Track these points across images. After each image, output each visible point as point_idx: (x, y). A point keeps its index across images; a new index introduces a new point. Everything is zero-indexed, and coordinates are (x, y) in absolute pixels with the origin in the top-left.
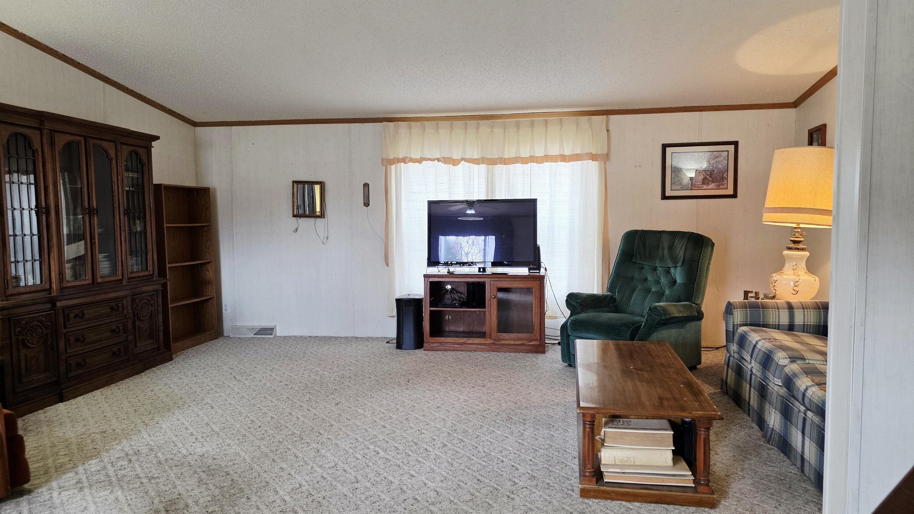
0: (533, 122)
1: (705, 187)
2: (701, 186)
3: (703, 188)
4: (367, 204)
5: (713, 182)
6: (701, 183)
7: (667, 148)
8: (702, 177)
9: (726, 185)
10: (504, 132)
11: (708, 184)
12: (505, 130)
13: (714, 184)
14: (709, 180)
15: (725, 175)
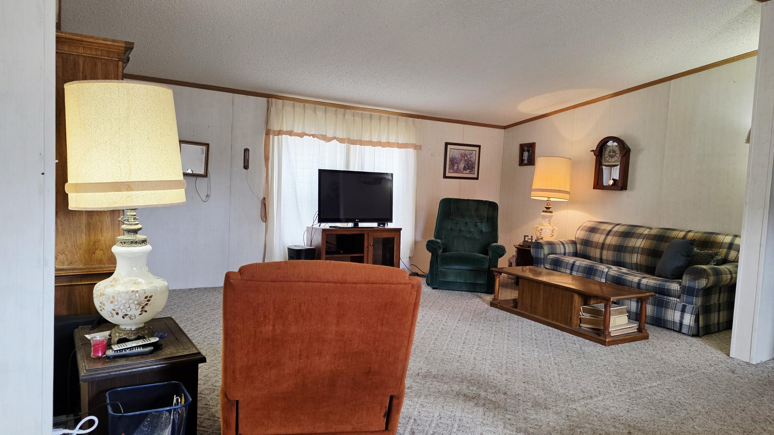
0: (380, 116)
1: (464, 172)
2: (463, 171)
3: (464, 173)
4: (246, 167)
5: (468, 169)
6: (463, 169)
7: (448, 145)
8: (464, 166)
9: (474, 172)
10: (362, 121)
11: (466, 170)
12: (362, 120)
13: (469, 170)
14: (466, 168)
15: (474, 166)
